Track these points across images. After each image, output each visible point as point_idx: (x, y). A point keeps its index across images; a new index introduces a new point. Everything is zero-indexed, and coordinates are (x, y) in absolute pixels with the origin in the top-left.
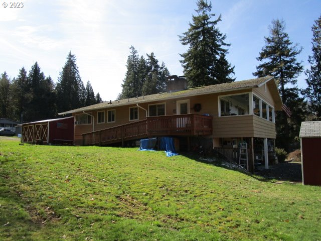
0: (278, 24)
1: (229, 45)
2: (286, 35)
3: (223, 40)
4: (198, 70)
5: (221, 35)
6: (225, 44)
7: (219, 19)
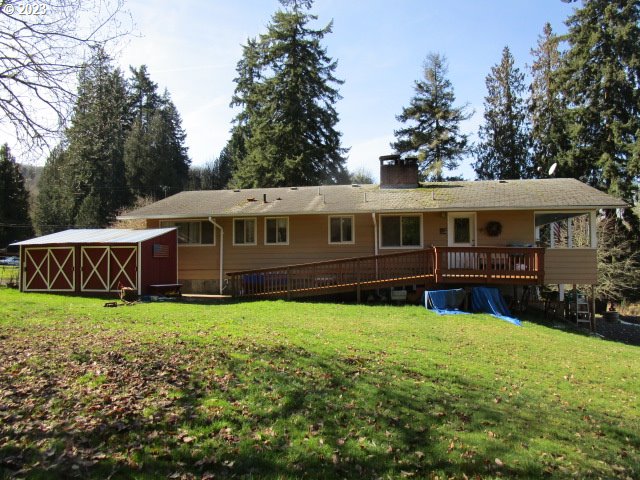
0: (437, 63)
1: (341, 82)
2: (448, 84)
3: (331, 72)
4: (286, 124)
5: (328, 60)
6: (333, 79)
7: (328, 30)
